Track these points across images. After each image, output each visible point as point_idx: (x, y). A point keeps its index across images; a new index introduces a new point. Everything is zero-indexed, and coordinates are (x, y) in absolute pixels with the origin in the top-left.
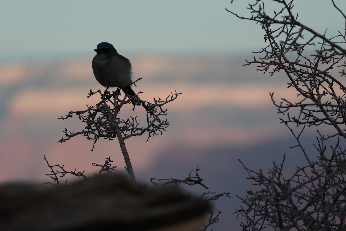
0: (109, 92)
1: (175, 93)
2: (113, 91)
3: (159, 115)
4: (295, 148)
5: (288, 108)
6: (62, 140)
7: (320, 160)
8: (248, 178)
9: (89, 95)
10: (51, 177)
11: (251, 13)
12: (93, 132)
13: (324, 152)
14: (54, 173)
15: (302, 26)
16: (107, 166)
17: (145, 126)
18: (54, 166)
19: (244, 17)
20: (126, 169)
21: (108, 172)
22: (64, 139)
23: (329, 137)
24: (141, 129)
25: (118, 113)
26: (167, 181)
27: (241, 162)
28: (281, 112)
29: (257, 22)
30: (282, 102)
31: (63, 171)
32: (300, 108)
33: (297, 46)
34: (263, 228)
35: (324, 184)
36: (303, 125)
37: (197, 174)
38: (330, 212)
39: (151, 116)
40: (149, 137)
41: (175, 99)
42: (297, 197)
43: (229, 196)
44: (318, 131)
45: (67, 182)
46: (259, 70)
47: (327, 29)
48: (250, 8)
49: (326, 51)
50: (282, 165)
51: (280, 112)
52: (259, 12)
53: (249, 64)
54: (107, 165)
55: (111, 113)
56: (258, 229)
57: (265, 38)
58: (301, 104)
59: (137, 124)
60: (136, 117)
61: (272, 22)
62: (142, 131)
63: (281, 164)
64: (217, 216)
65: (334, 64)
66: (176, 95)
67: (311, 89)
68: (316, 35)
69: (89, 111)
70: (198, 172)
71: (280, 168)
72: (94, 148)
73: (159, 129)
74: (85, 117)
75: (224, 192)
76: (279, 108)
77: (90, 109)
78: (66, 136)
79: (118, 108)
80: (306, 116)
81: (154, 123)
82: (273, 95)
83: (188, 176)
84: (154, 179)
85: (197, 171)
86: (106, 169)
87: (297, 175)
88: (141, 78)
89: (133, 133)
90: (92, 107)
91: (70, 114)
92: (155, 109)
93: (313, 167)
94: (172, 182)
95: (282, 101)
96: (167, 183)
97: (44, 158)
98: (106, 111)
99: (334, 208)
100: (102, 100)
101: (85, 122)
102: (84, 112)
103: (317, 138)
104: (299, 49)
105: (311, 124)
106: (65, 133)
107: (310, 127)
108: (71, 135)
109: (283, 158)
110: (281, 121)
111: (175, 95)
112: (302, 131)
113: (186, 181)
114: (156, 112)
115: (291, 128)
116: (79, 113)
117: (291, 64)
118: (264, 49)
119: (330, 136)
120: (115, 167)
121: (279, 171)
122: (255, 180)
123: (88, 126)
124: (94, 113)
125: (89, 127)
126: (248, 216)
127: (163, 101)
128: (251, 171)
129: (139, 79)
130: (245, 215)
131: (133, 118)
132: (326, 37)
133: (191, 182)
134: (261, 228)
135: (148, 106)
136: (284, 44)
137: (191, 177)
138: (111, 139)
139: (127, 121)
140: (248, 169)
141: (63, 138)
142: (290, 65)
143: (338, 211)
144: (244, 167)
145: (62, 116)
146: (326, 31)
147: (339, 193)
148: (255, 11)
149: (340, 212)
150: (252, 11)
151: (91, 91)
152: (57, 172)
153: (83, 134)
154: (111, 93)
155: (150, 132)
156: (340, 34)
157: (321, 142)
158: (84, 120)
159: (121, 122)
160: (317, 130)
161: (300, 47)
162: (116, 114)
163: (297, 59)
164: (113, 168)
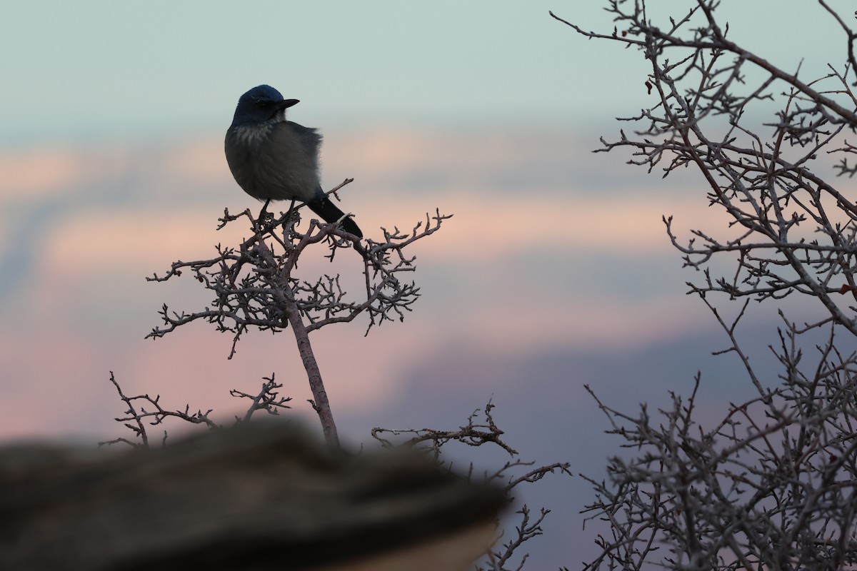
0: (272, 214)
1: (437, 216)
2: (281, 213)
3: (396, 270)
4: (723, 354)
5: (709, 255)
6: (156, 333)
7: (786, 384)
8: (608, 432)
9: (221, 223)
10: (126, 425)
11: (616, 20)
12: (231, 314)
13: (795, 365)
14: (135, 415)
15: (740, 52)
16: (266, 397)
17: (361, 299)
18: (135, 398)
19: (596, 33)
20: (314, 406)
21: (270, 412)
22: (160, 329)
23: (809, 328)
24: (351, 307)
25: (294, 266)
26: (414, 435)
27: (592, 393)
28: (692, 265)
29: (628, 43)
30: (694, 240)
31: (158, 411)
32: (738, 253)
33: (728, 103)
34: (653, 550)
35: (797, 443)
36: (744, 298)
37: (490, 419)
38: (814, 511)
39: (376, 273)
40: (370, 326)
41: (436, 230)
42: (730, 478)
43: (568, 471)
44: (780, 313)
45: (166, 437)
46: (634, 163)
47: (803, 59)
48: (613, 9)
49: (802, 115)
50: (691, 400)
51: (689, 263)
52: (635, 18)
53: (608, 147)
54: (266, 395)
55: (276, 267)
56: (639, 551)
57: (647, 84)
58: (739, 244)
59: (341, 295)
60: (338, 275)
61: (667, 42)
62: (353, 311)
63: (691, 397)
64: (540, 521)
65: (818, 147)
66: (439, 219)
67: (763, 209)
68: (776, 74)
69: (221, 262)
70: (490, 413)
71: (688, 408)
72: (233, 352)
73: (395, 307)
74: (213, 275)
75: (556, 463)
76: (685, 255)
77: (225, 256)
78: (166, 324)
79: (293, 254)
80: (752, 273)
81: (382, 291)
82: (672, 221)
83: (466, 424)
84: (381, 431)
85: (489, 411)
86: (265, 406)
87: (730, 423)
88: (352, 180)
89: (331, 316)
90: (229, 250)
91: (175, 269)
92: (385, 256)
93: (768, 401)
94: (427, 437)
95: (694, 236)
96: (414, 441)
97: (111, 379)
98: (265, 262)
99: (824, 500)
100: (254, 234)
101: (212, 288)
102: (209, 264)
103: (780, 332)
104: (733, 110)
105: (764, 294)
106: (164, 316)
107: (762, 302)
108: (177, 319)
109: (695, 382)
110: (691, 289)
111: (436, 221)
112: (742, 314)
113: (462, 436)
114: (388, 262)
115: (713, 307)
116: (196, 266)
117: (712, 146)
118: (646, 112)
119: (810, 324)
120: (286, 400)
121: (685, 414)
122: (625, 436)
123: (218, 298)
124: (233, 266)
125: (223, 300)
126: (614, 520)
127: (405, 236)
128: (617, 414)
129: (347, 181)
130: (607, 517)
131: (331, 278)
132: (800, 78)
133: (474, 438)
134: (648, 549)
135: (368, 248)
136: (694, 98)
137: (473, 424)
138: (277, 331)
139: (317, 286)
140: (608, 409)
141: (157, 328)
142: (710, 150)
143: (833, 508)
144: (598, 404)
145: (155, 274)
146: (801, 63)
147: (836, 463)
148: (624, 17)
149: (839, 511)
150: (617, 15)
151: (226, 211)
152: (144, 413)
153: (208, 318)
154: (277, 217)
155: (373, 312)
156: (833, 72)
157: (788, 342)
158: (211, 284)
159: (302, 288)
160: (779, 310)
161: (735, 103)
162: (289, 267)
163: (727, 136)
164: (281, 402)
